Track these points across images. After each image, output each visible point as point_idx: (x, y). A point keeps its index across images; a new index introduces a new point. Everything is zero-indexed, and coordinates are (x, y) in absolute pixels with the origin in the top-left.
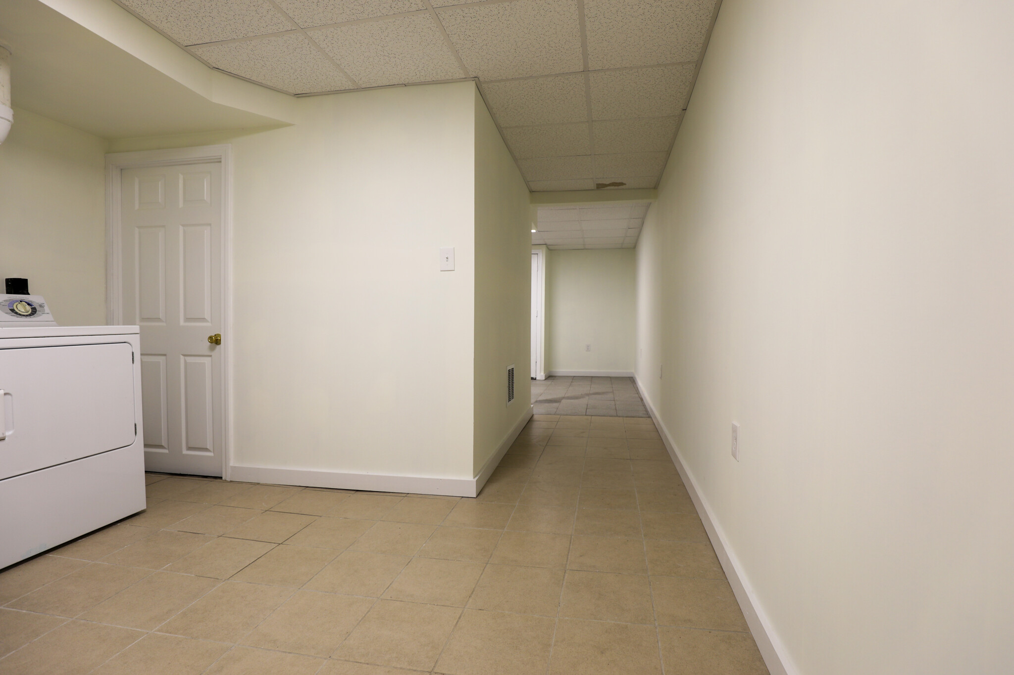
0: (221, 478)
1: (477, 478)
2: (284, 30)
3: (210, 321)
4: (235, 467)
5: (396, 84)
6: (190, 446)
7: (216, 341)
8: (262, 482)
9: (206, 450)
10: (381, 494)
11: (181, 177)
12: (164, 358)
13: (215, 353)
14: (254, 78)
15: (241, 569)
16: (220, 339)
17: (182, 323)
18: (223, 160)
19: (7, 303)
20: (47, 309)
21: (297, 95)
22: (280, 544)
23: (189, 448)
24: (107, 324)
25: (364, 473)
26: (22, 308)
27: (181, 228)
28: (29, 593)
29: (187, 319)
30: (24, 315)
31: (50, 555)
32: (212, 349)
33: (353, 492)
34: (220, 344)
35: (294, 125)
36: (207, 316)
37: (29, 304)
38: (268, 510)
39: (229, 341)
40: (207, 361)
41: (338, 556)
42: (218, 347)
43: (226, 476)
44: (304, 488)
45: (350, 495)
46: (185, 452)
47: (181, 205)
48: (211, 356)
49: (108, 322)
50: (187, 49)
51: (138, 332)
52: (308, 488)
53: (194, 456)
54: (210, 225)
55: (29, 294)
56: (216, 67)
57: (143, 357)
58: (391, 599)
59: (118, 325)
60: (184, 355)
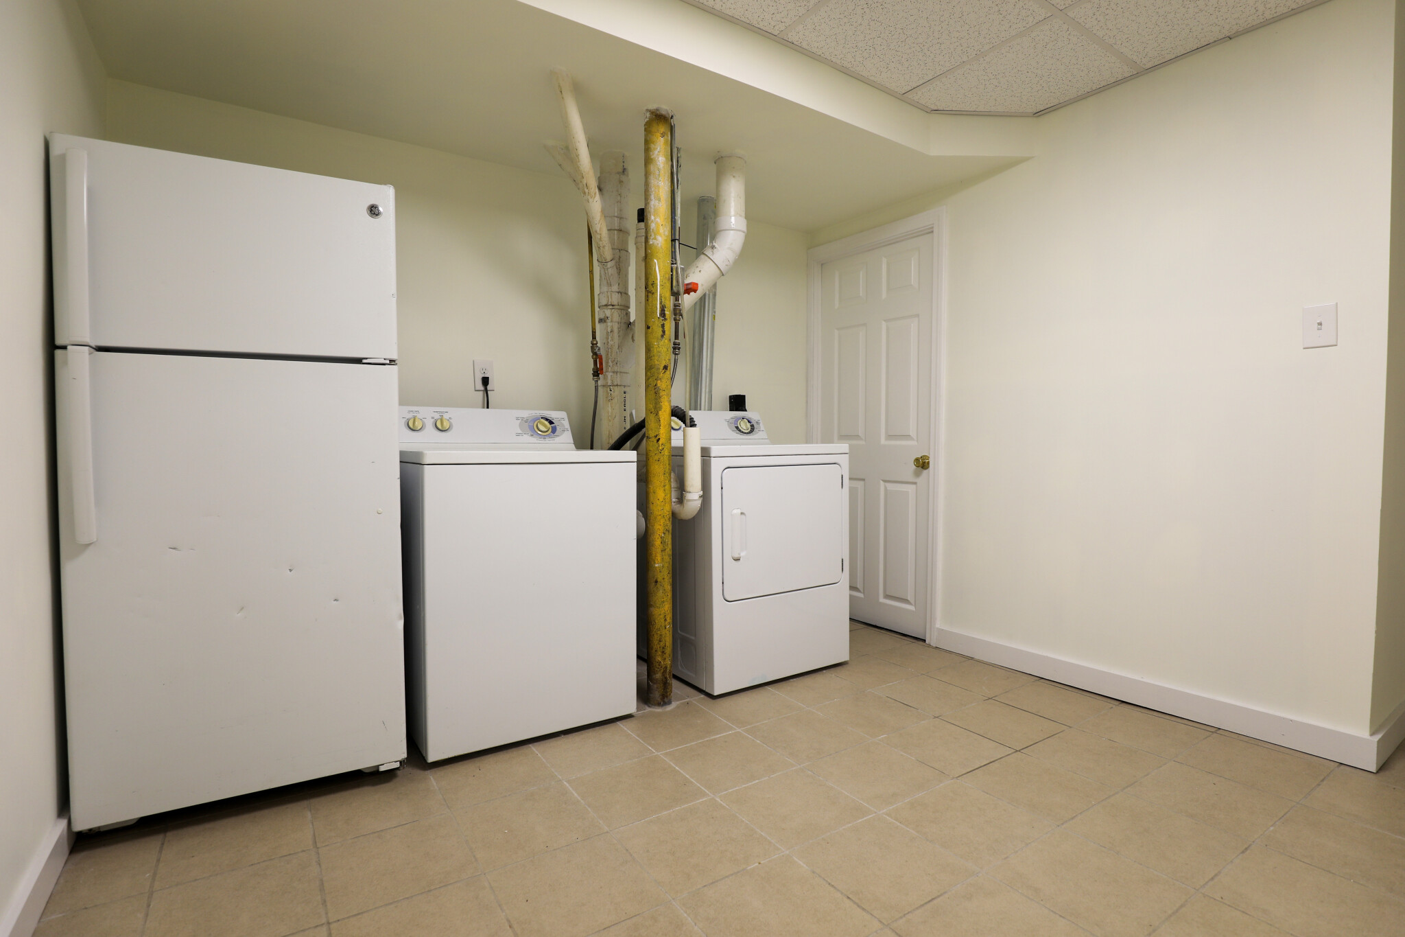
0: (924, 641)
1: (1378, 737)
2: (1034, 23)
3: (915, 438)
4: (943, 630)
5: (1211, 41)
6: (888, 593)
7: (922, 464)
8: (977, 657)
9: (906, 601)
10: (1167, 717)
11: (884, 260)
12: (862, 483)
13: (921, 480)
14: (981, 109)
15: (969, 770)
16: (928, 463)
17: (883, 441)
18: (935, 230)
19: (733, 421)
20: (762, 426)
21: (1038, 114)
22: (1017, 751)
23: (887, 596)
24: (807, 442)
25: (1137, 677)
26: (744, 426)
27: (884, 325)
28: (758, 724)
29: (890, 437)
30: (745, 433)
31: (768, 688)
32: (917, 475)
33: (1117, 703)
34: (928, 467)
35: (1033, 157)
36: (913, 433)
37: (749, 422)
38: (991, 698)
39: (939, 464)
40: (910, 489)
41: (1109, 797)
42: (925, 472)
43: (932, 639)
44: (1038, 679)
45: (1111, 705)
46: (882, 600)
47: (884, 295)
48: (915, 483)
49: (808, 440)
50: (903, 98)
51: (847, 451)
52: (1042, 680)
53: (891, 606)
54: (918, 316)
55: (746, 410)
56: (936, 108)
57: (852, 481)
58: (1221, 899)
59: (817, 443)
60: (885, 481)
